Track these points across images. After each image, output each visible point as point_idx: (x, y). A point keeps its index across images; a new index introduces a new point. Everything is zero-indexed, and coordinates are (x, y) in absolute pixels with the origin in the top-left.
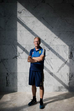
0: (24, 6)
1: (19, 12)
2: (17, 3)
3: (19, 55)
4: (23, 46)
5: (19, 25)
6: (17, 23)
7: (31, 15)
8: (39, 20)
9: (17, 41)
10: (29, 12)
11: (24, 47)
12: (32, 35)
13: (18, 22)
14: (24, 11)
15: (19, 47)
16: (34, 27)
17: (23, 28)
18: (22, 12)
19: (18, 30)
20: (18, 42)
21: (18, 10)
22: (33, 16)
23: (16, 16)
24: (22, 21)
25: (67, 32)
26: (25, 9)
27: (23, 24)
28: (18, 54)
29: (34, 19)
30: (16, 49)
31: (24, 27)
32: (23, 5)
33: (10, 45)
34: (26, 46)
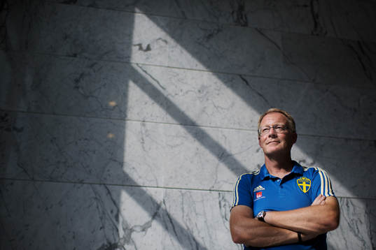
0: (162, 27)
1: (140, 45)
2: (134, 12)
3: (128, 239)
4: (151, 191)
5: (135, 93)
6: (127, 86)
7: (194, 62)
8: (226, 83)
9: (121, 164)
10: (185, 52)
11: (158, 195)
12: (197, 144)
13: (131, 84)
14: (163, 44)
15: (132, 194)
16: (203, 111)
17: (156, 110)
18: (155, 47)
19: (129, 115)
20: (127, 169)
21: (136, 39)
22: (201, 67)
23: (124, 59)
24: (150, 80)
25: (347, 140)
26: (169, 39)
27: (156, 95)
28: (122, 233)
29: (206, 78)
30: (116, 204)
31: (161, 105)
32: (158, 25)
33: (82, 182)
34: (166, 194)
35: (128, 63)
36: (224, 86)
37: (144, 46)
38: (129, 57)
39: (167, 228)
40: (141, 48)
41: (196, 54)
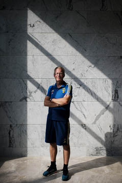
0: (39, 16)
1: (30, 25)
2: (27, 10)
3: (30, 95)
4: (37, 80)
5: (30, 45)
6: (27, 42)
7: (51, 30)
8: (63, 37)
9: (27, 71)
10: (47, 26)
11: (39, 81)
12: (52, 63)
13: (28, 41)
14: (39, 23)
15: (31, 81)
16: (54, 49)
17: (37, 51)
18: (36, 25)
19: (28, 54)
20: (29, 73)
21: (29, 23)
22: (53, 31)
23: (25, 31)
24: (35, 39)
25: (109, 57)
26: (41, 21)
27: (37, 45)
28: (28, 94)
29: (55, 36)
30: (26, 84)
31: (39, 49)
32: (37, 15)
33: (15, 78)
34: (42, 81)
35: (27, 33)
36: (62, 39)
37: (32, 25)
38: (27, 30)
39: (42, 91)
40: (31, 26)
41: (51, 26)
